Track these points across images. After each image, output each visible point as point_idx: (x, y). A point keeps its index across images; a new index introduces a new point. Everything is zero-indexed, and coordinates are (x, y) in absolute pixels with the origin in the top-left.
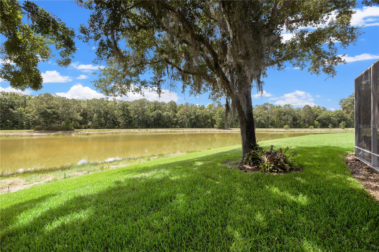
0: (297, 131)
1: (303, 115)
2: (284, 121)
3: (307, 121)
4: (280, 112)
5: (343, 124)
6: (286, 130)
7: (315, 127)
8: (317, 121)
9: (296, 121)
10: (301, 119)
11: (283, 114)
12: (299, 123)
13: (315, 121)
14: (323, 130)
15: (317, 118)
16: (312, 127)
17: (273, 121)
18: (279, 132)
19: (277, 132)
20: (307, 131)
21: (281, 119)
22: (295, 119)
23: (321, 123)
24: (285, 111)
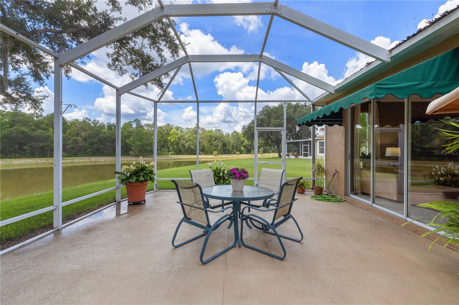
0: (224, 158)
1: (232, 141)
2: (214, 146)
3: (235, 147)
4: (211, 137)
5: (262, 150)
6: (215, 157)
7: (241, 152)
8: (243, 147)
9: (226, 147)
10: (230, 145)
11: (214, 139)
12: (228, 149)
13: (242, 147)
14: (247, 156)
15: (243, 144)
16: (239, 152)
17: (204, 147)
18: (208, 158)
19: (206, 158)
20: (233, 157)
21: (211, 145)
22: (224, 145)
23: (246, 149)
24: (216, 136)
